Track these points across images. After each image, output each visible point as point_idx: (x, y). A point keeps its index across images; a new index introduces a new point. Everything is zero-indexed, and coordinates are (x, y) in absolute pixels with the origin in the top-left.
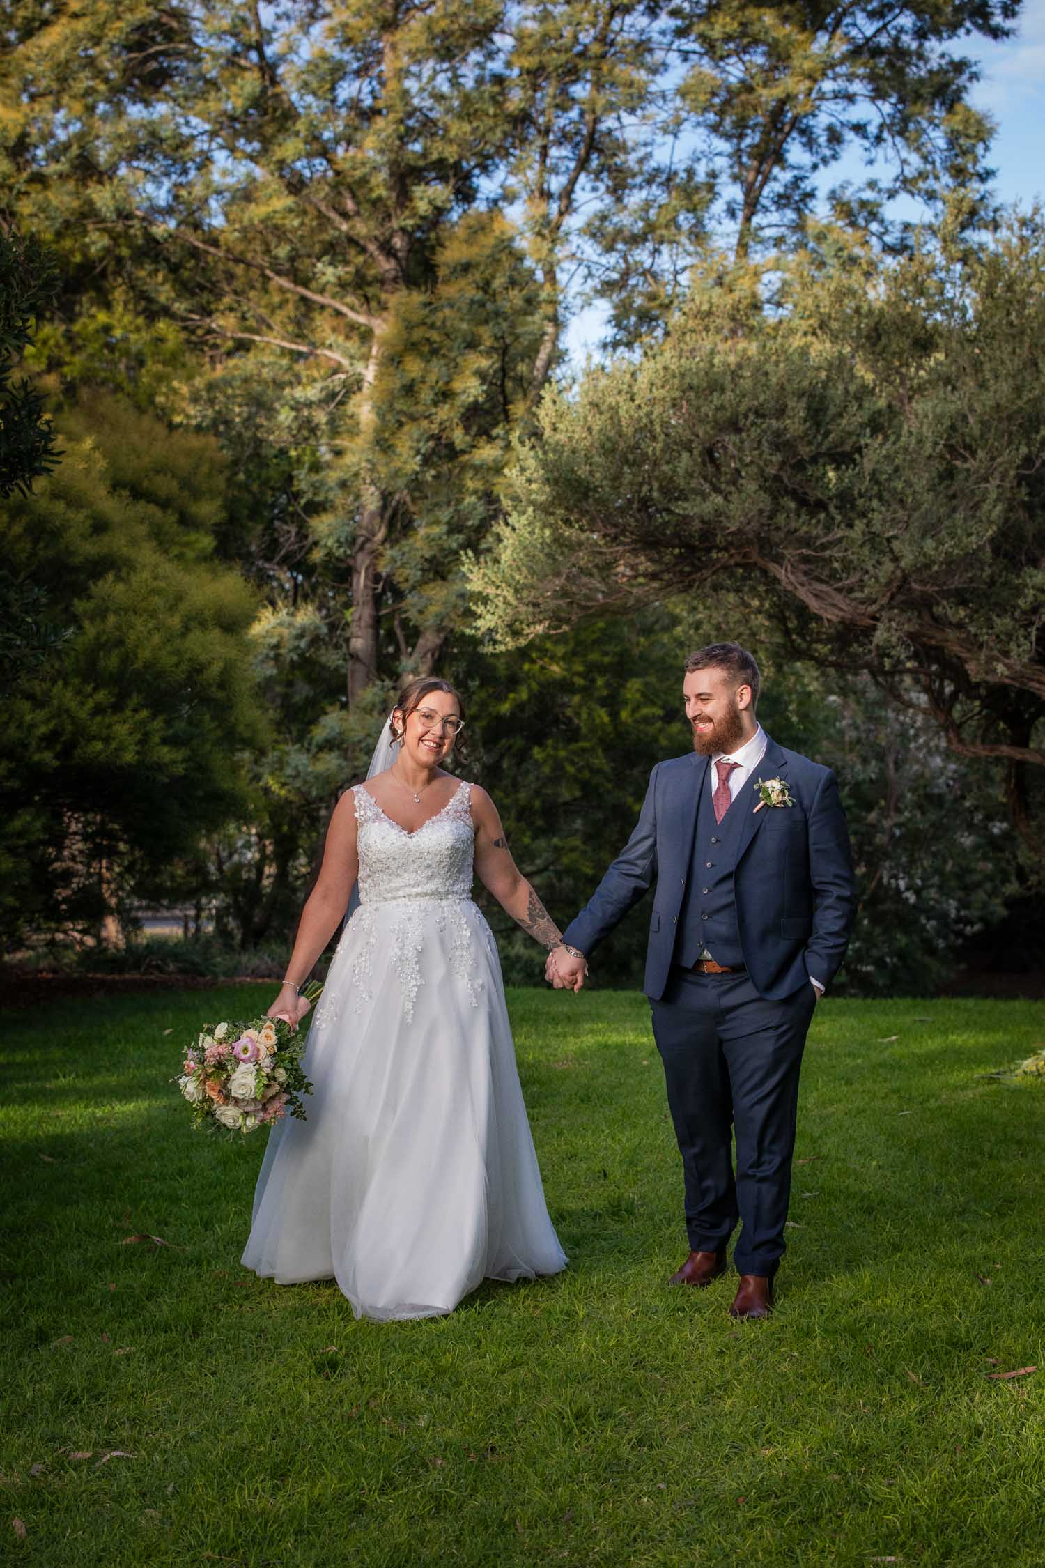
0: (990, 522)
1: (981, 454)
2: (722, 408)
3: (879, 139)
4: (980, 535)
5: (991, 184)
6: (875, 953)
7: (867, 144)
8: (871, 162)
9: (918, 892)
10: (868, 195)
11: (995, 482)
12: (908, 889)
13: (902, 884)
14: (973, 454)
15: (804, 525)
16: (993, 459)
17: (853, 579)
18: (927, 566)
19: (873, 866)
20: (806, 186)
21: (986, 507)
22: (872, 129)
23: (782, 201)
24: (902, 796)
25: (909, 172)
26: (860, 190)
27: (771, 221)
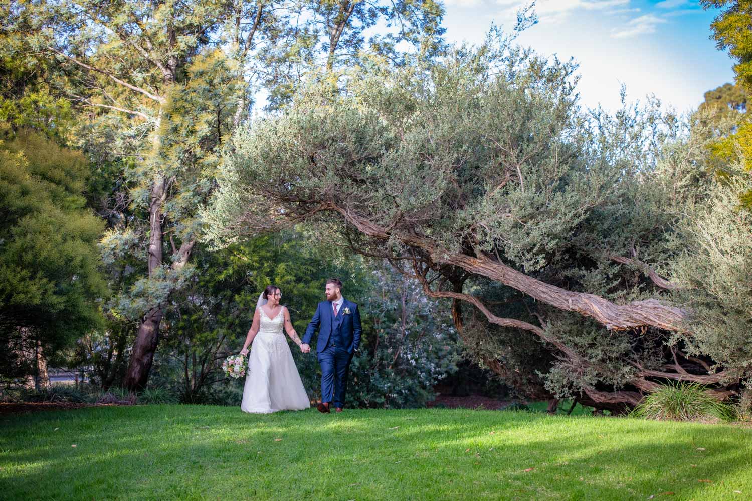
0: (441, 189)
1: (436, 158)
2: (317, 137)
3: (392, 15)
4: (435, 195)
5: (444, 35)
6: (397, 388)
7: (387, 17)
8: (389, 25)
9: (416, 360)
10: (387, 40)
11: (441, 172)
12: (412, 359)
13: (409, 356)
14: (432, 157)
15: (355, 190)
16: (441, 160)
17: (379, 215)
18: (412, 209)
19: (395, 348)
20: (360, 36)
21: (438, 182)
22: (390, 10)
23: (348, 43)
24: (409, 316)
25: (406, 30)
26: (384, 38)
27: (343, 52)
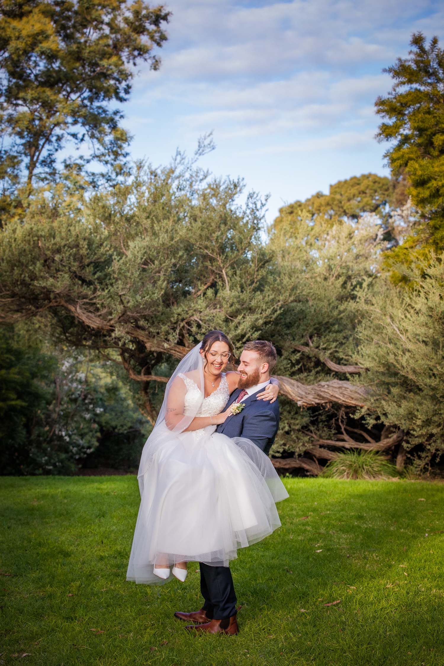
0: (162, 289)
1: (156, 262)
2: (55, 244)
3: (82, 140)
4: (158, 295)
5: (128, 158)
6: (52, 461)
7: (76, 141)
8: (78, 149)
9: (70, 436)
10: (79, 162)
11: (162, 273)
12: (66, 435)
13: (64, 433)
14: (153, 262)
15: (86, 290)
16: (161, 264)
17: (105, 311)
18: (138, 306)
19: (51, 427)
20: (53, 157)
21: (160, 283)
22: (80, 136)
23: (44, 163)
24: (62, 399)
25: (98, 153)
26: (76, 159)
27: (39, 170)
